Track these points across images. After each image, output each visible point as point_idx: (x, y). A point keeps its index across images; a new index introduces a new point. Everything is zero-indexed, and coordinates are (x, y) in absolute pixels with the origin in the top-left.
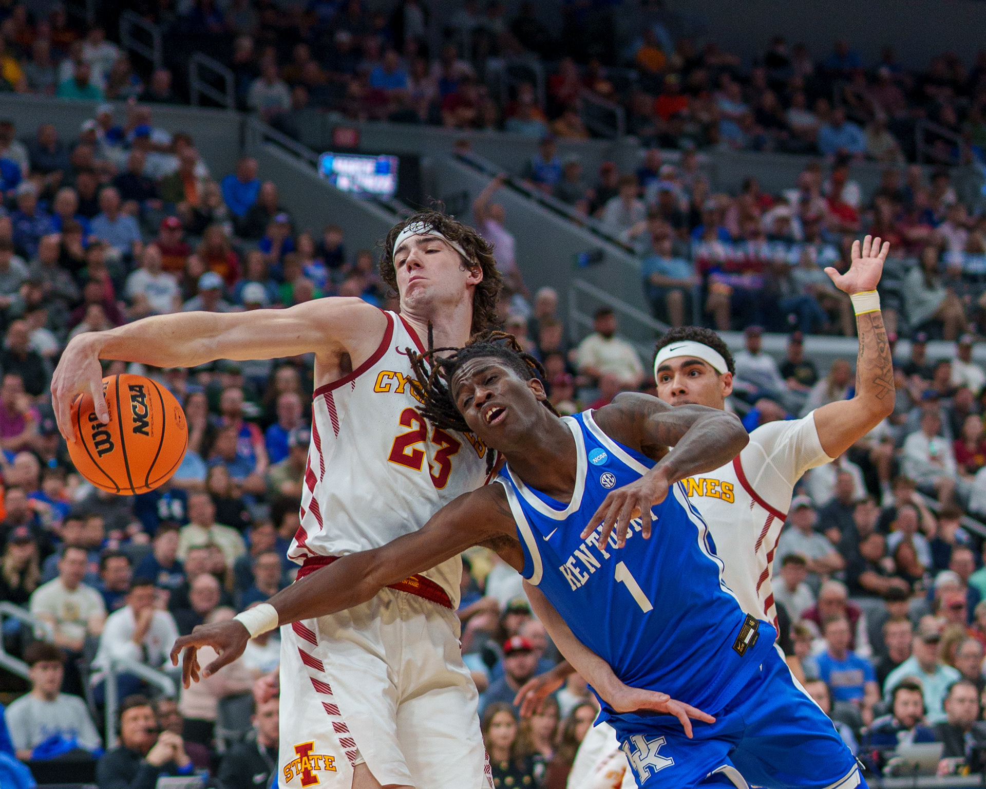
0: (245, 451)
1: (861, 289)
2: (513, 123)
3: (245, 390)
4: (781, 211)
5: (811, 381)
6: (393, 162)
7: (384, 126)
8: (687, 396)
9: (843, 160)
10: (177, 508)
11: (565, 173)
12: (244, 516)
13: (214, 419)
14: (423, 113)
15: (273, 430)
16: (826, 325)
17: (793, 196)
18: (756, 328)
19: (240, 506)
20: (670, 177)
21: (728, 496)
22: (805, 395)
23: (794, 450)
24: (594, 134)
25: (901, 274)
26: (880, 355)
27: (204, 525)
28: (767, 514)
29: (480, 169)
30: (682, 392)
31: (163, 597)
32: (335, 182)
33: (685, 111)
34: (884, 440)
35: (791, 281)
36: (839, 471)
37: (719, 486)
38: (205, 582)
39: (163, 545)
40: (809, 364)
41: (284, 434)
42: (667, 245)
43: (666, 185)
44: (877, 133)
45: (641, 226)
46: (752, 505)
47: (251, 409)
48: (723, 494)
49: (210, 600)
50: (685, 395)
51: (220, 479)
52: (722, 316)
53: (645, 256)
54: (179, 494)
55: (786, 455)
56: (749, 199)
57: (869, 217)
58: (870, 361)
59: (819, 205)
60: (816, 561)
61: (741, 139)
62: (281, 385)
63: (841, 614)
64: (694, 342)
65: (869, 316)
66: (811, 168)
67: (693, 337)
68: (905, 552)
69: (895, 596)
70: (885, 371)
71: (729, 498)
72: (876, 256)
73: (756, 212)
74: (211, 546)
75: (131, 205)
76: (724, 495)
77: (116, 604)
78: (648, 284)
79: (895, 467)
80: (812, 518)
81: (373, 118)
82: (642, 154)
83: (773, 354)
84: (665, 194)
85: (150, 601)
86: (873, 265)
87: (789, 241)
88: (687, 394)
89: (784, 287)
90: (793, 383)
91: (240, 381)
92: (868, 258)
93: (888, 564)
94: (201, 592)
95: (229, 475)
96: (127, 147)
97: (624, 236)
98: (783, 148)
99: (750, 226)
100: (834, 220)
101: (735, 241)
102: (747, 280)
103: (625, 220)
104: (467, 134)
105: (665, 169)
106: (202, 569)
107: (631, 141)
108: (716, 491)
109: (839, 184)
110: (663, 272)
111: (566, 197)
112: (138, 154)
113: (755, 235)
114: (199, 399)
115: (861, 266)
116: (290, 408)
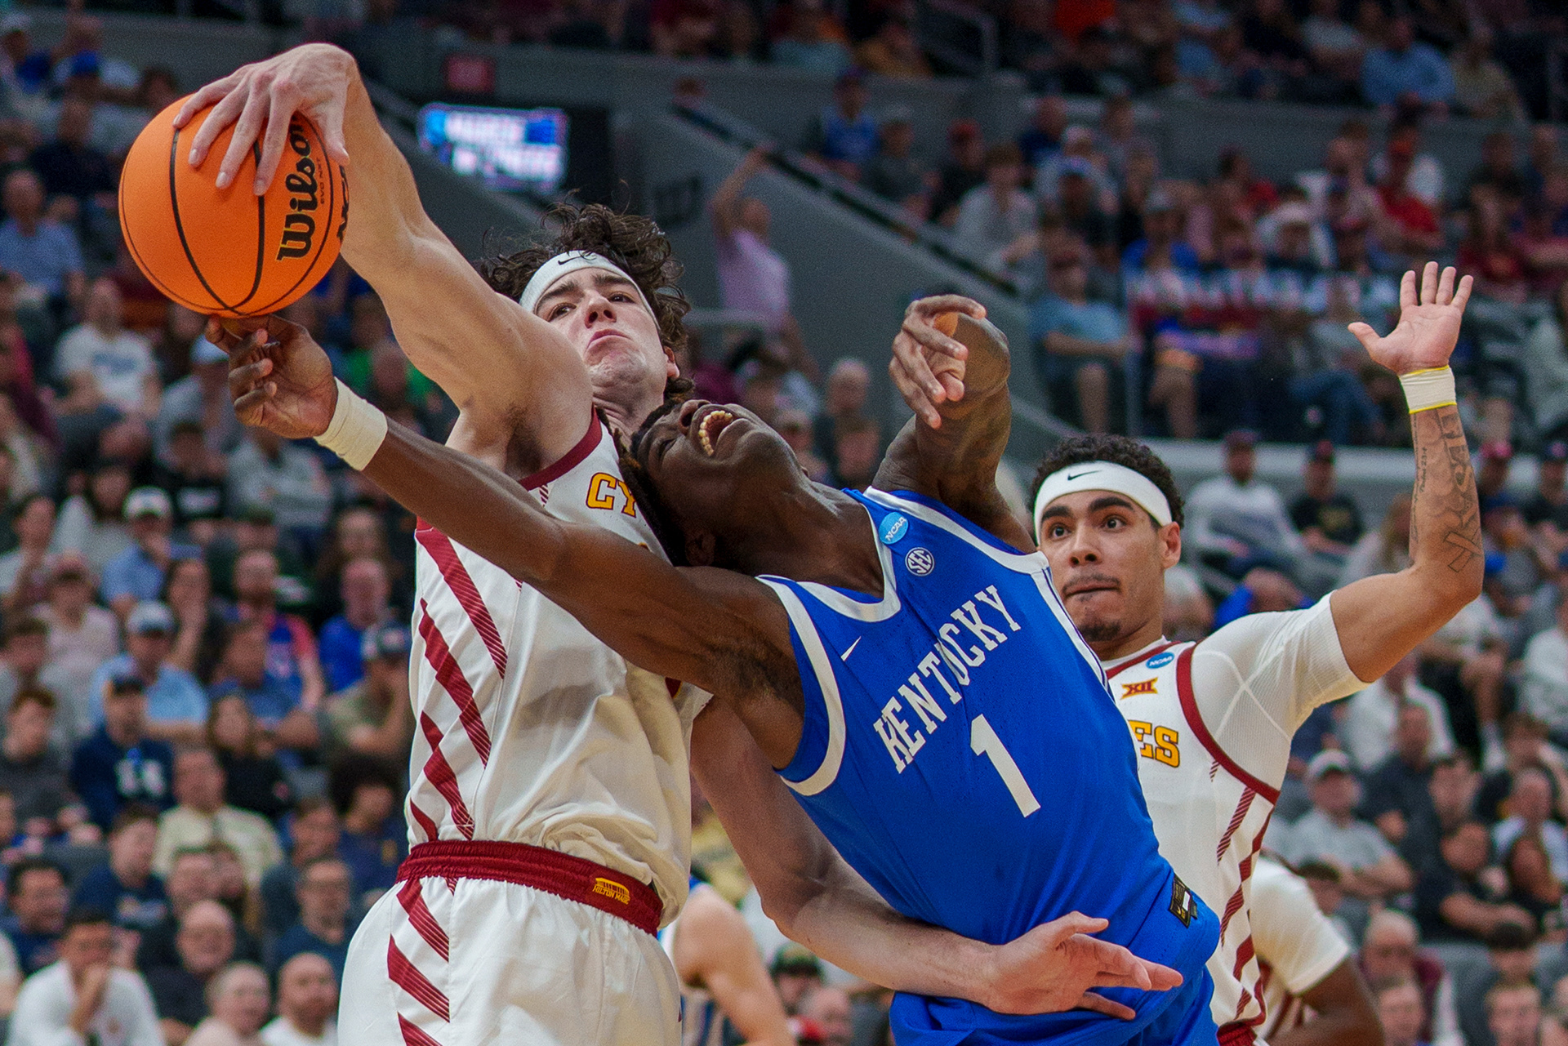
0: (282, 669)
1: (1419, 364)
2: (785, 46)
3: (280, 552)
4: (1292, 212)
5: (1350, 534)
6: (557, 122)
7: (541, 53)
8: (1099, 566)
9: (1409, 114)
10: (153, 777)
11: (883, 142)
12: (280, 792)
13: (222, 608)
14: (615, 28)
15: (334, 629)
16: (1377, 427)
17: (1316, 184)
18: (1246, 434)
19: (271, 772)
20: (1082, 149)
21: (1167, 753)
22: (1339, 561)
23: (1293, 666)
24: (938, 67)
25: (1519, 331)
26: (1455, 489)
27: (205, 808)
28: (1240, 788)
29: (722, 133)
30: (1091, 558)
31: (128, 943)
32: (450, 157)
33: (1111, 25)
34: (1487, 645)
35: (1311, 344)
36: (1403, 704)
37: (1151, 734)
38: (206, 915)
39: (126, 847)
40: (1344, 502)
41: (356, 635)
42: (1077, 277)
43: (1076, 163)
44: (1473, 63)
45: (1028, 242)
46: (1213, 771)
47: (291, 589)
48: (1158, 750)
49: (214, 949)
50: (1096, 564)
51: (234, 721)
52: (1182, 412)
53: (1034, 299)
54: (158, 750)
55: (1278, 676)
56: (1231, 190)
57: (1459, 224)
58: (1438, 500)
59: (1364, 201)
60: (1358, 874)
61: (1215, 73)
62: (348, 544)
63: (1406, 973)
64: (1112, 464)
65: (1436, 415)
66: (1348, 130)
67: (1111, 455)
68: (1528, 857)
69: (1508, 940)
70: (1465, 518)
71: (1171, 757)
72: (1447, 302)
73: (1244, 214)
74: (217, 848)
75: (65, 205)
76: (1160, 752)
77: (39, 958)
78: (1040, 351)
79: (1508, 697)
80: (1352, 792)
81: (521, 38)
82: (1030, 104)
83: (1276, 482)
84: (1072, 180)
85: (104, 953)
86: (1442, 320)
87: (1307, 270)
88: (1100, 562)
89: (1299, 356)
90: (1315, 538)
91: (270, 536)
92: (1432, 305)
93: (1495, 879)
94: (198, 936)
95: (252, 713)
96: (56, 94)
97: (995, 261)
98: (1295, 93)
99: (1235, 241)
100: (1392, 228)
101: (1205, 269)
102: (1228, 343)
103: (998, 231)
104: (697, 69)
105: (1074, 134)
106: (200, 892)
107: (1010, 80)
108: (1145, 744)
109: (1401, 161)
110: (1069, 328)
111: (886, 187)
112: (77, 107)
113: (1244, 257)
114: (193, 570)
115: (1419, 319)
116: (365, 587)
